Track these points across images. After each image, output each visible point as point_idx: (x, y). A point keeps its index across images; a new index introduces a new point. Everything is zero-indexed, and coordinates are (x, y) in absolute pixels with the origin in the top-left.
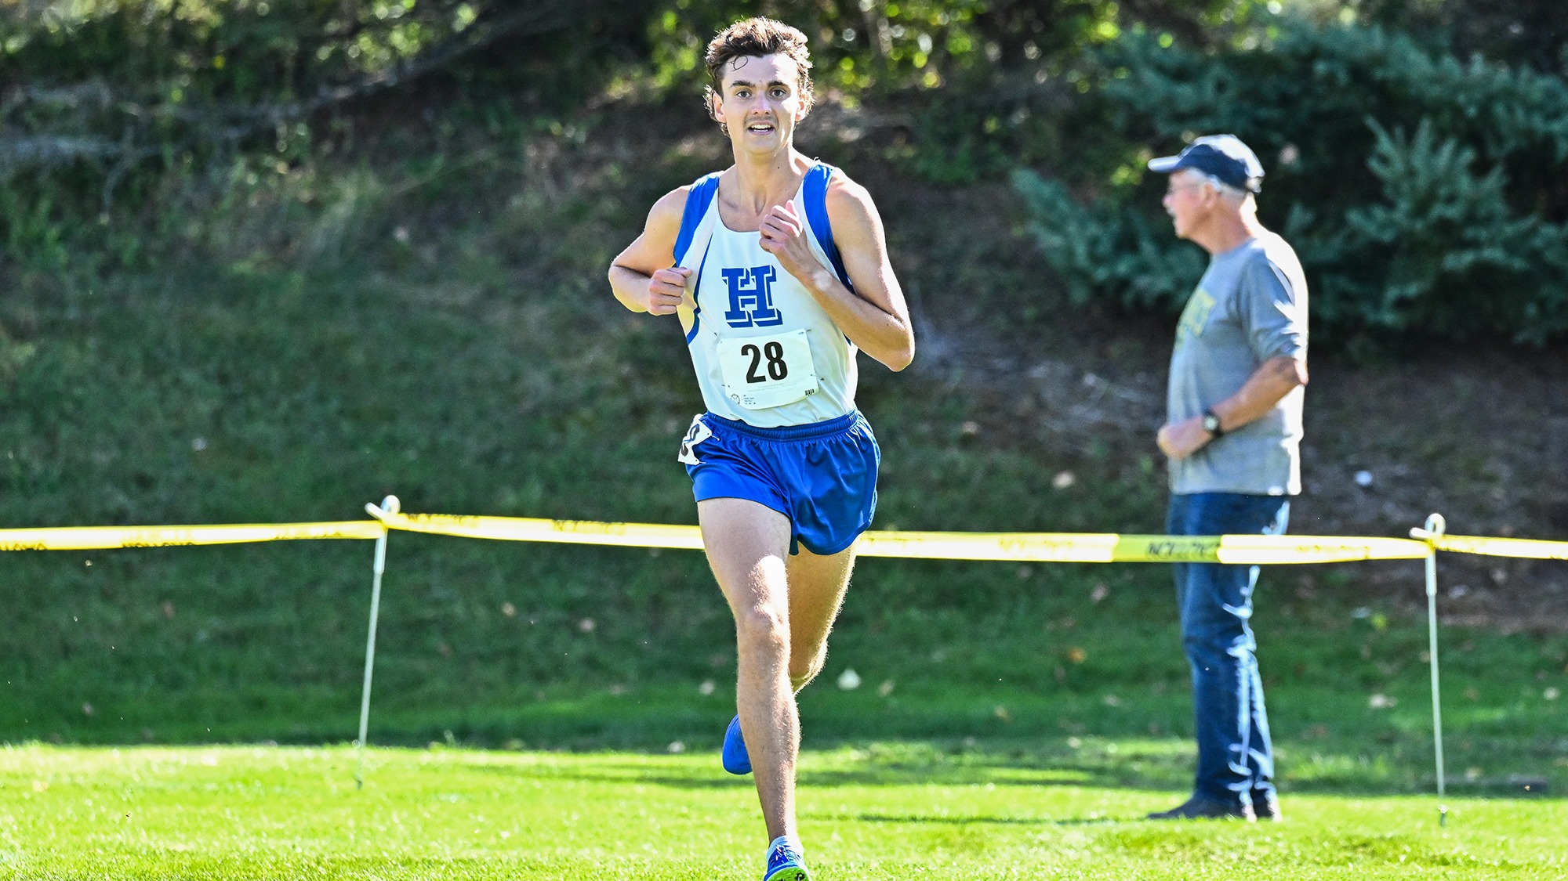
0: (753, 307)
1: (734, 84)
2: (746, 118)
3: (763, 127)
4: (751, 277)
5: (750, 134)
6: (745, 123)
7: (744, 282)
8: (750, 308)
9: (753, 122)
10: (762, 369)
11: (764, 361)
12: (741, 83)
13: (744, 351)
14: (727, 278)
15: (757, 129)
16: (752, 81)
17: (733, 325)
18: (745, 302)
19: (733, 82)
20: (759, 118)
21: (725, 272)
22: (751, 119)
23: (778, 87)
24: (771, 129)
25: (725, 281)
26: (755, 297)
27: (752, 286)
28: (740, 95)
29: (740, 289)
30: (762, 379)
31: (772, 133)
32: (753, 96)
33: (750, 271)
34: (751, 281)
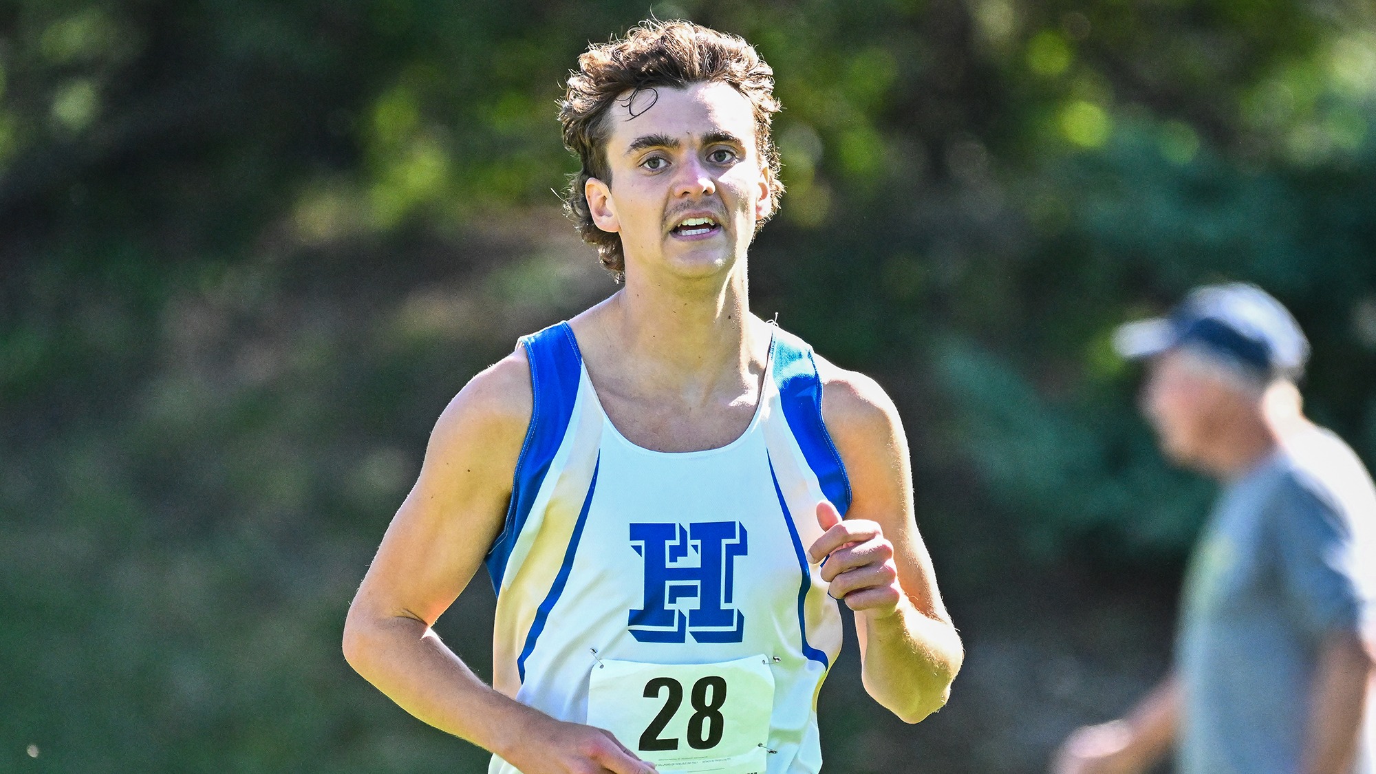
0: (694, 603)
1: (636, 146)
2: (665, 210)
3: (700, 222)
4: (690, 542)
5: (674, 242)
6: (664, 219)
7: (680, 551)
8: (687, 605)
9: (681, 214)
10: (677, 728)
11: (686, 710)
12: (650, 141)
13: (651, 690)
14: (641, 543)
15: (689, 227)
16: (672, 133)
17: (641, 637)
18: (677, 592)
19: (632, 141)
20: (690, 204)
21: (637, 531)
22: (677, 209)
23: (722, 145)
24: (716, 226)
25: (638, 549)
26: (697, 583)
27: (693, 560)
28: (646, 165)
29: (669, 565)
30: (672, 744)
31: (719, 236)
32: (673, 164)
33: (688, 529)
34: (690, 550)
